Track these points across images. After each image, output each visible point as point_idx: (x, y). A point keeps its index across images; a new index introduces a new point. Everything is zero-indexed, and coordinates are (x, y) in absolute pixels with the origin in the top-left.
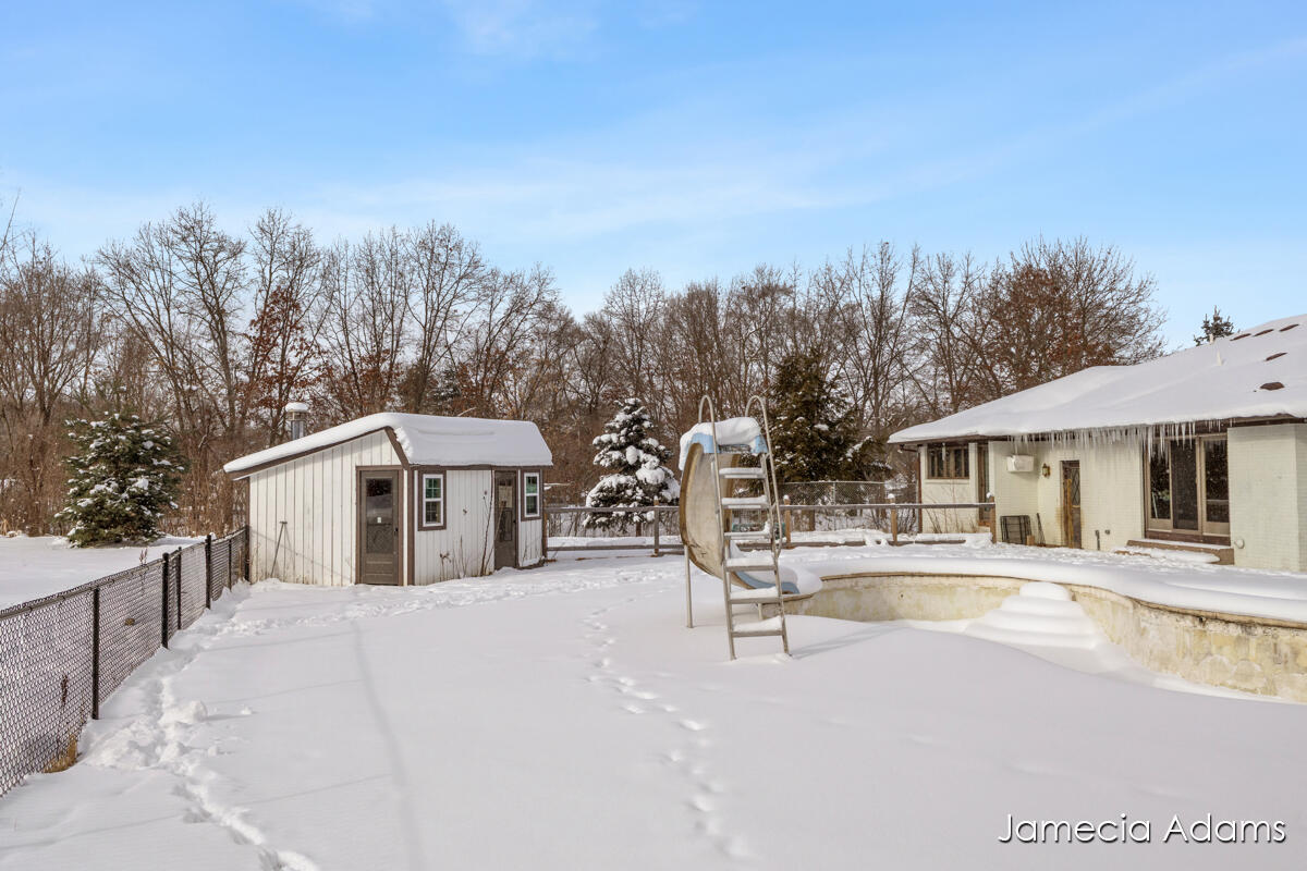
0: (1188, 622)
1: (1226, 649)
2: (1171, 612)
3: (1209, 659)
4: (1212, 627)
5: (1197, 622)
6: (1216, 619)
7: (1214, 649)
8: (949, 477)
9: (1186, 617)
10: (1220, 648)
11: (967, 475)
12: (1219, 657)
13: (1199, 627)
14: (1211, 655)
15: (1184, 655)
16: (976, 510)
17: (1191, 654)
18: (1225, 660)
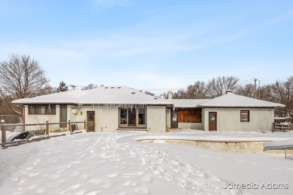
0: (224, 143)
1: (233, 148)
2: (218, 142)
3: (229, 150)
4: (229, 144)
5: (225, 143)
6: (230, 142)
7: (230, 148)
8: (50, 114)
9: (223, 143)
10: (232, 147)
11: (55, 114)
12: (231, 149)
13: (226, 144)
14: (229, 149)
15: (223, 150)
16: (59, 125)
17: (225, 150)
18: (233, 150)
